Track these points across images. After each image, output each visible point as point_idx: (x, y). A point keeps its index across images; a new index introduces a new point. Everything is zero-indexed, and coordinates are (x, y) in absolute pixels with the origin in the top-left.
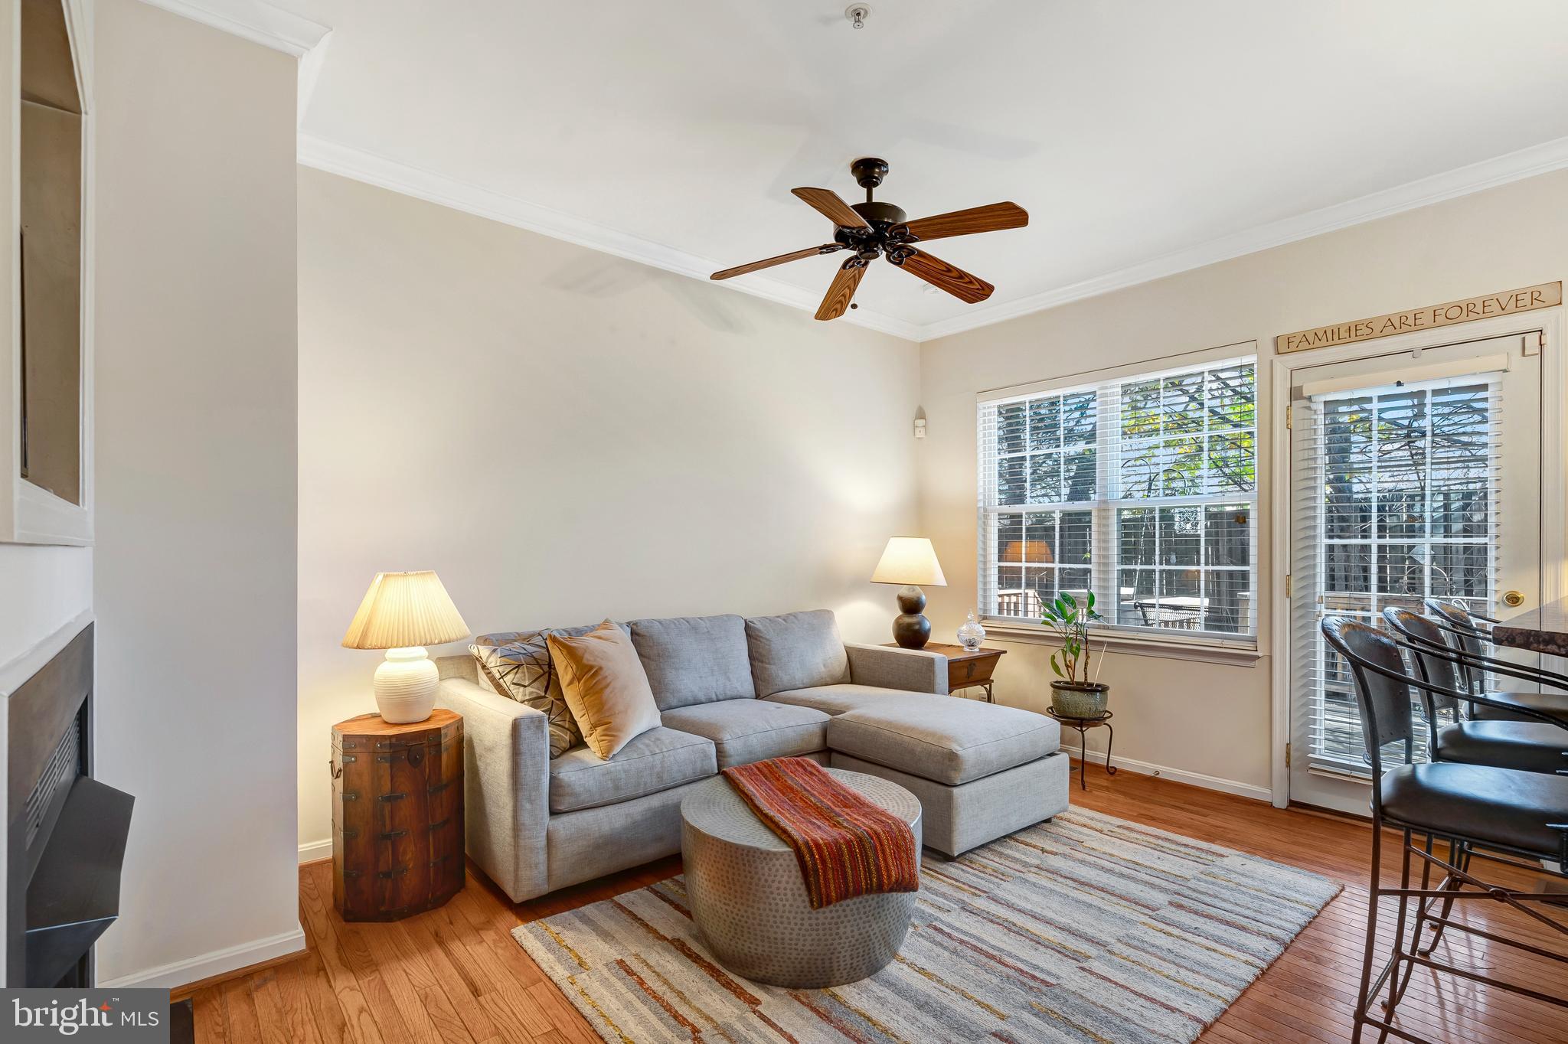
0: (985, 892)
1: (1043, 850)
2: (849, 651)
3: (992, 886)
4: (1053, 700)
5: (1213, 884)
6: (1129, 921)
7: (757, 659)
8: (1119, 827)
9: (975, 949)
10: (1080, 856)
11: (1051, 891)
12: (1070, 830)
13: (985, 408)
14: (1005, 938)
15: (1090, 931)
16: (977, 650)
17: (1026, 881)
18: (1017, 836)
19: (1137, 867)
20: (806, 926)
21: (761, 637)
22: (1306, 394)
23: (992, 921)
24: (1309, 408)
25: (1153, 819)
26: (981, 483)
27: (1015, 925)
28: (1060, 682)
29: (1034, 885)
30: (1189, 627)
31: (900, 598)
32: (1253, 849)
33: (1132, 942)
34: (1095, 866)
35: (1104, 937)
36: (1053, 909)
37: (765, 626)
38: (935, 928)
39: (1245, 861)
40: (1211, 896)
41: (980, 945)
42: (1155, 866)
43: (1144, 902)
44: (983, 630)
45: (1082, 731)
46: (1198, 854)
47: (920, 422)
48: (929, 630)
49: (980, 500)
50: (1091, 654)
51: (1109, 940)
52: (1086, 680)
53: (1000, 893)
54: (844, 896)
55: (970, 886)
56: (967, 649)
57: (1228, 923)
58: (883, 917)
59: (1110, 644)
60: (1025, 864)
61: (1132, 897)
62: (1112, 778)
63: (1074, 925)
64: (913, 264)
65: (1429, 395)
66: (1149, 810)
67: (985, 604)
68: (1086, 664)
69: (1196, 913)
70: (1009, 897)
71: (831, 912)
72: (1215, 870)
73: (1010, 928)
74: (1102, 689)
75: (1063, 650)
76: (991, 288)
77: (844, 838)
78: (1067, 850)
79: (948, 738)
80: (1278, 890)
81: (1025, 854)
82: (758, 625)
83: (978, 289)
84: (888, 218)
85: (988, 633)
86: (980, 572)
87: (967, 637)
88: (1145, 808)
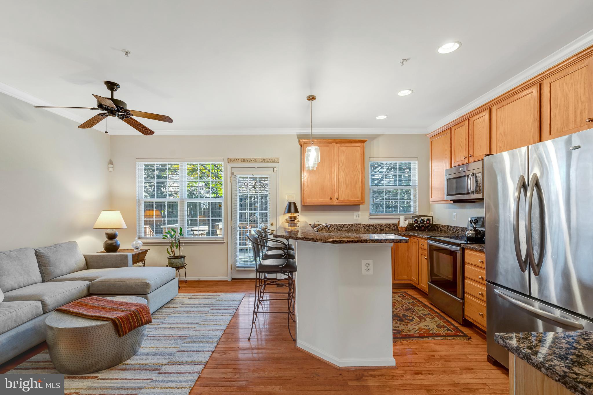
0: (161, 323)
1: (174, 307)
2: (86, 257)
3: (162, 321)
4: (168, 263)
5: (219, 302)
6: (202, 316)
7: (43, 266)
8: (193, 295)
9: (164, 337)
10: (185, 306)
11: (180, 316)
12: (179, 300)
13: (139, 164)
14: (172, 331)
15: (194, 322)
16: (140, 250)
17: (172, 316)
18: (164, 306)
19: (201, 304)
20: (116, 345)
21: (44, 256)
22: (235, 174)
23: (166, 329)
24: (235, 178)
25: (201, 291)
26: (137, 190)
27: (173, 327)
28: (170, 257)
29: (175, 316)
30: (201, 236)
31: (107, 234)
32: (226, 292)
33: (205, 320)
34: (190, 307)
35: (197, 322)
36: (182, 320)
37: (46, 251)
38: (149, 336)
39: (225, 295)
40: (219, 305)
41: (165, 335)
42: (205, 302)
43: (204, 311)
44: (141, 242)
45: (178, 271)
46: (214, 296)
47: (111, 166)
48: (120, 245)
49: (137, 196)
50: (181, 246)
51: (199, 322)
52: (179, 255)
53: (165, 322)
54: (130, 330)
55: (155, 323)
56: (135, 250)
57: (224, 309)
58: (140, 334)
59: (185, 243)
60: (170, 312)
61: (201, 311)
62: (186, 284)
63: (189, 322)
64: (128, 120)
65: (258, 178)
66: (199, 289)
67: (139, 233)
68: (179, 250)
69: (217, 309)
70: (168, 322)
71: (124, 337)
72: (219, 299)
73: (172, 329)
74: (183, 257)
75: (170, 246)
76: (153, 133)
77: (129, 313)
78: (181, 305)
79: (145, 279)
80: (233, 299)
81: (169, 310)
82: (42, 251)
83: (149, 132)
84: (121, 106)
85: (143, 243)
86: (138, 222)
87: (136, 246)
88: (198, 289)
